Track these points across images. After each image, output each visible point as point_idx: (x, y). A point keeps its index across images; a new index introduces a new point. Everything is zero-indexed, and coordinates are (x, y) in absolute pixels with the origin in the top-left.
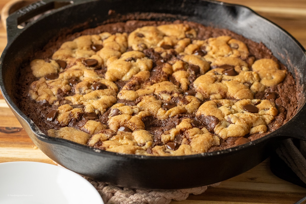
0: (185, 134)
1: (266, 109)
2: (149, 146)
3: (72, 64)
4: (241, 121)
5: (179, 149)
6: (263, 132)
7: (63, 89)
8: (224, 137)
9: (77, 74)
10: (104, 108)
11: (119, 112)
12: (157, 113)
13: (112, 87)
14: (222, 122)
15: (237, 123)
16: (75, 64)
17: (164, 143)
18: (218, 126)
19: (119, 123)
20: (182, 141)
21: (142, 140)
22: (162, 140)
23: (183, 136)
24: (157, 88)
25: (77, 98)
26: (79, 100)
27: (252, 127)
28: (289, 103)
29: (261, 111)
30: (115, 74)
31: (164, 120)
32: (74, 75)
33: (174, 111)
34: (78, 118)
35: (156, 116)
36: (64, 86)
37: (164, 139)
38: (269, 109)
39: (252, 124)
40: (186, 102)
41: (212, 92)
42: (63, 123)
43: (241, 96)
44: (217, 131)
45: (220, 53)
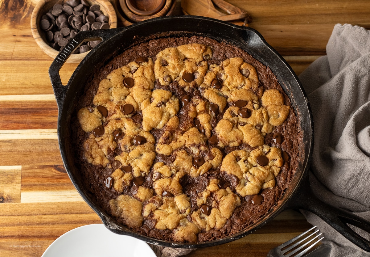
0: (214, 196)
1: (275, 159)
2: (189, 213)
3: (112, 112)
4: (256, 181)
5: (211, 215)
6: (272, 187)
7: (112, 147)
8: (243, 195)
9: (119, 125)
10: (148, 170)
11: (161, 176)
12: (190, 171)
13: (150, 140)
14: (241, 181)
15: (253, 182)
16: (115, 112)
17: (199, 207)
18: (239, 186)
19: (163, 189)
20: (212, 203)
21: (183, 207)
22: (198, 204)
23: (213, 199)
24: (187, 139)
25: (124, 159)
26: (126, 159)
27: (264, 183)
28: (292, 148)
29: (270, 162)
30: (151, 124)
31: (196, 178)
32: (116, 128)
33: (203, 169)
34: (130, 185)
35: (190, 174)
36: (111, 145)
37: (199, 204)
38: (277, 159)
39: (264, 180)
40: (212, 157)
41: (231, 140)
42: (119, 191)
43: (255, 144)
44: (238, 189)
45: (234, 83)
